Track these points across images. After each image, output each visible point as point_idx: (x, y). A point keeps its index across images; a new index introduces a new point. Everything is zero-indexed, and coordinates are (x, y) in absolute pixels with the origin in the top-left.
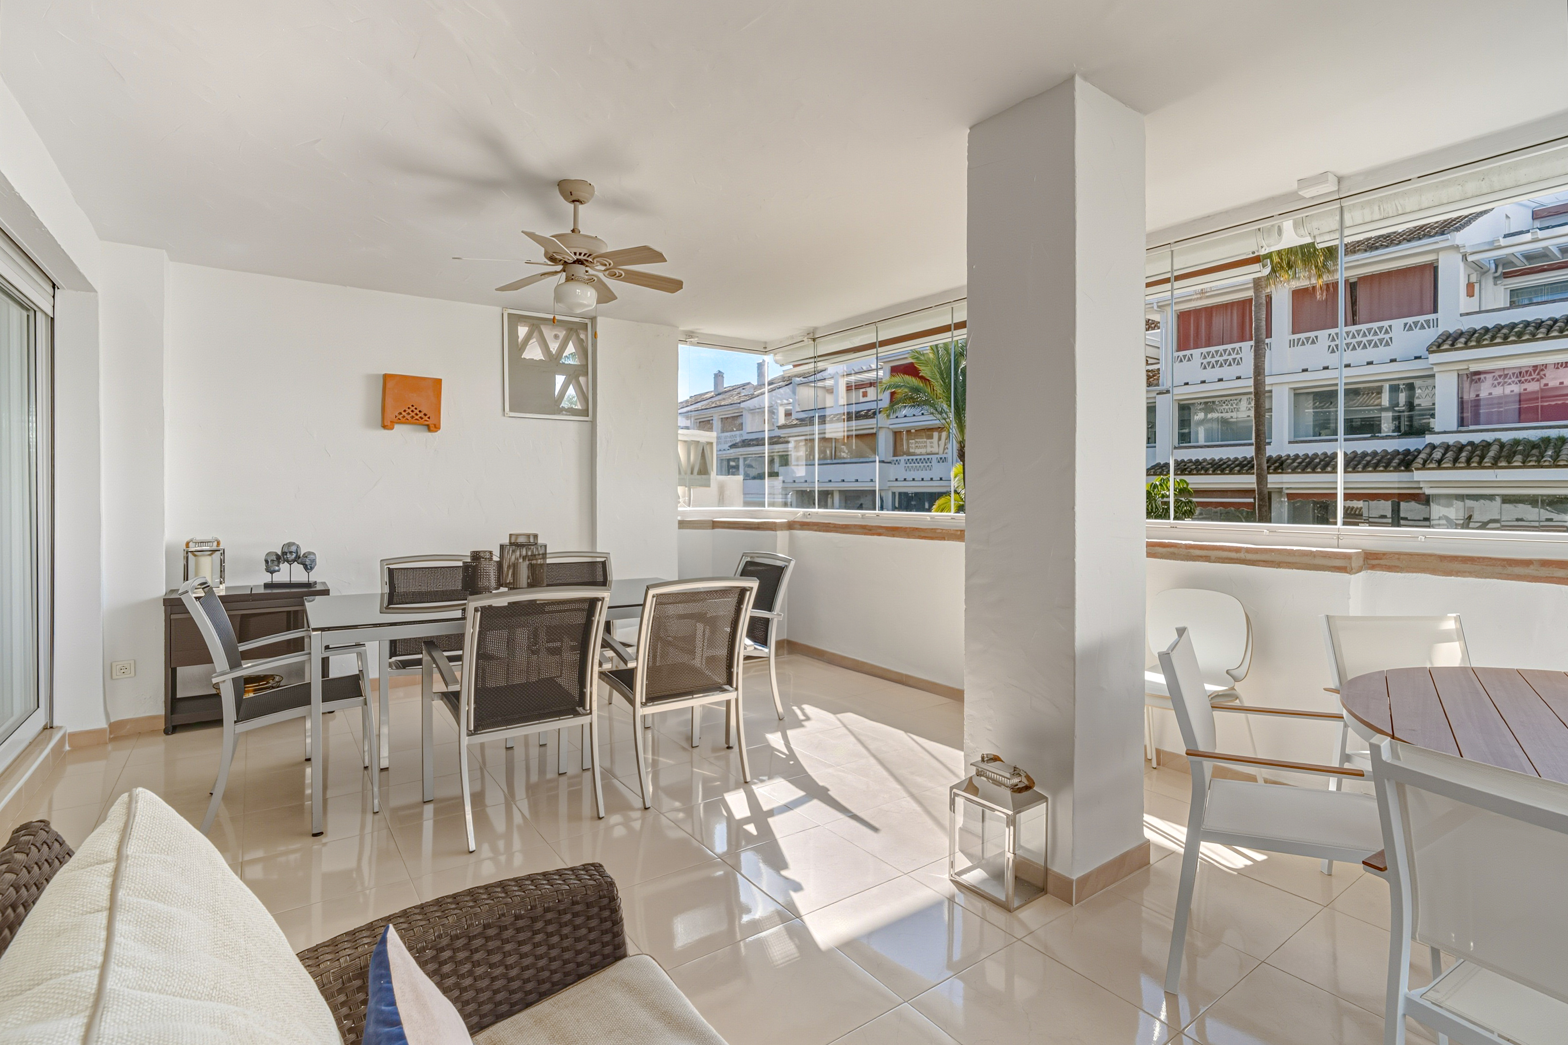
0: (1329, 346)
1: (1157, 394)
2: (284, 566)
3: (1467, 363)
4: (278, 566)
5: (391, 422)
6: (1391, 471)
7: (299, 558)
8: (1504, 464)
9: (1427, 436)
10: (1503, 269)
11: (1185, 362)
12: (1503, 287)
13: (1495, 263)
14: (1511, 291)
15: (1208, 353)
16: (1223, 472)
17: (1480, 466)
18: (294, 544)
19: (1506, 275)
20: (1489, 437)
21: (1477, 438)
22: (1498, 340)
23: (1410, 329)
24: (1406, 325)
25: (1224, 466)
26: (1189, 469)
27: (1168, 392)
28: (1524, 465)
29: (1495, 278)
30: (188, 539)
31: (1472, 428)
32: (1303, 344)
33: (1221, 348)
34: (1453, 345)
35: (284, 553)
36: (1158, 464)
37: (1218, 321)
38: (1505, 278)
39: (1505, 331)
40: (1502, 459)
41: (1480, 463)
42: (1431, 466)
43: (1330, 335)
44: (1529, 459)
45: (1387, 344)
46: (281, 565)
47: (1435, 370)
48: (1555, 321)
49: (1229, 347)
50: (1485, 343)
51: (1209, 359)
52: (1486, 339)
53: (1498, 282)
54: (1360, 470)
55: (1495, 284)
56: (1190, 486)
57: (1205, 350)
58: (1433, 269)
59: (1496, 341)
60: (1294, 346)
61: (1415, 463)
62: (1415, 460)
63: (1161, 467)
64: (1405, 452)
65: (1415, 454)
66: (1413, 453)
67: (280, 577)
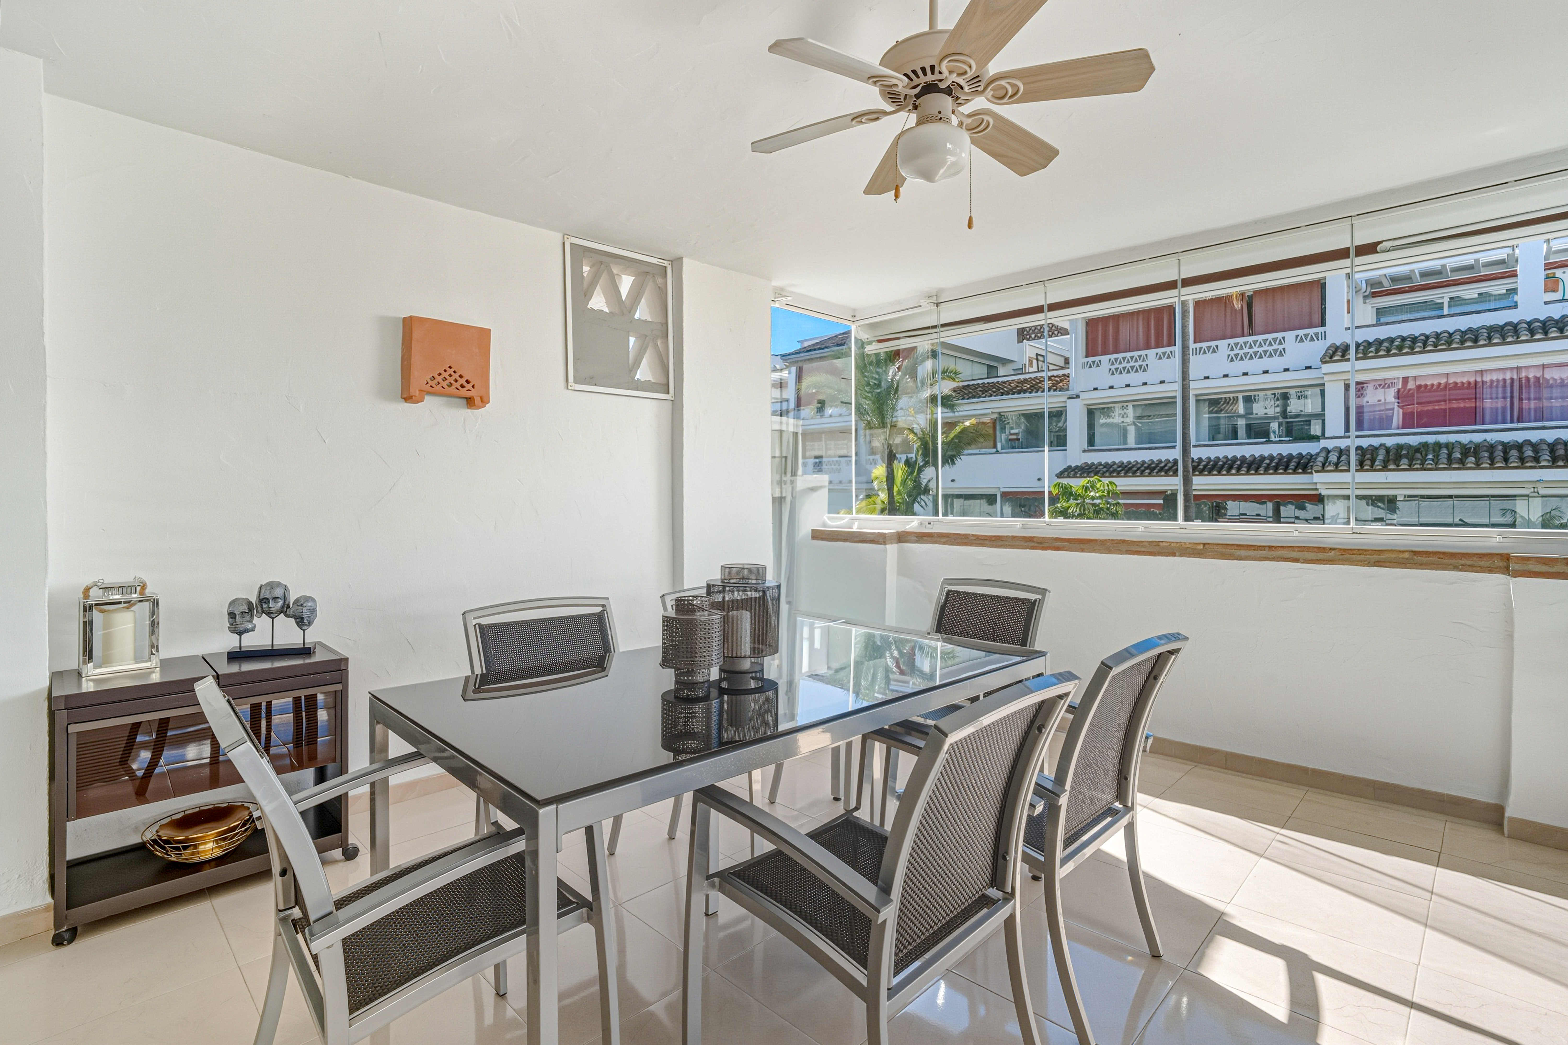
0: (1229, 356)
1: (1069, 398)
2: (262, 622)
3: (1354, 373)
4: (251, 621)
5: (421, 391)
6: (1289, 474)
7: (288, 607)
8: (1392, 467)
9: (1321, 441)
10: (1371, 289)
11: (1094, 368)
12: (1370, 306)
13: (1366, 282)
14: (1377, 309)
15: (1116, 359)
16: (1134, 475)
17: (1372, 469)
18: (279, 584)
19: (1374, 295)
20: (1376, 442)
21: (1365, 443)
22: (1382, 353)
23: (1301, 341)
24: (1297, 336)
25: (1135, 469)
26: (1101, 472)
27: (1078, 396)
28: (1411, 468)
29: (1365, 297)
30: (89, 581)
31: (1358, 433)
32: (1205, 353)
33: (1128, 355)
34: (1343, 356)
35: (262, 601)
36: (1070, 467)
37: (1125, 330)
38: (1373, 297)
39: (1386, 344)
40: (1391, 462)
41: (1372, 466)
42: (1329, 468)
43: (1229, 344)
44: (1414, 462)
45: (1281, 355)
46: (256, 620)
47: (1325, 380)
48: (1427, 337)
49: (1136, 354)
50: (1370, 355)
51: (1117, 366)
52: (1372, 352)
53: (1367, 301)
54: (1262, 472)
55: (1365, 303)
56: (1118, 488)
57: (1113, 357)
58: (1321, 285)
59: (1380, 354)
60: (1196, 354)
61: (1312, 466)
62: (1311, 464)
63: (1073, 470)
64: (1300, 456)
65: (1311, 458)
66: (1309, 457)
67: (253, 640)
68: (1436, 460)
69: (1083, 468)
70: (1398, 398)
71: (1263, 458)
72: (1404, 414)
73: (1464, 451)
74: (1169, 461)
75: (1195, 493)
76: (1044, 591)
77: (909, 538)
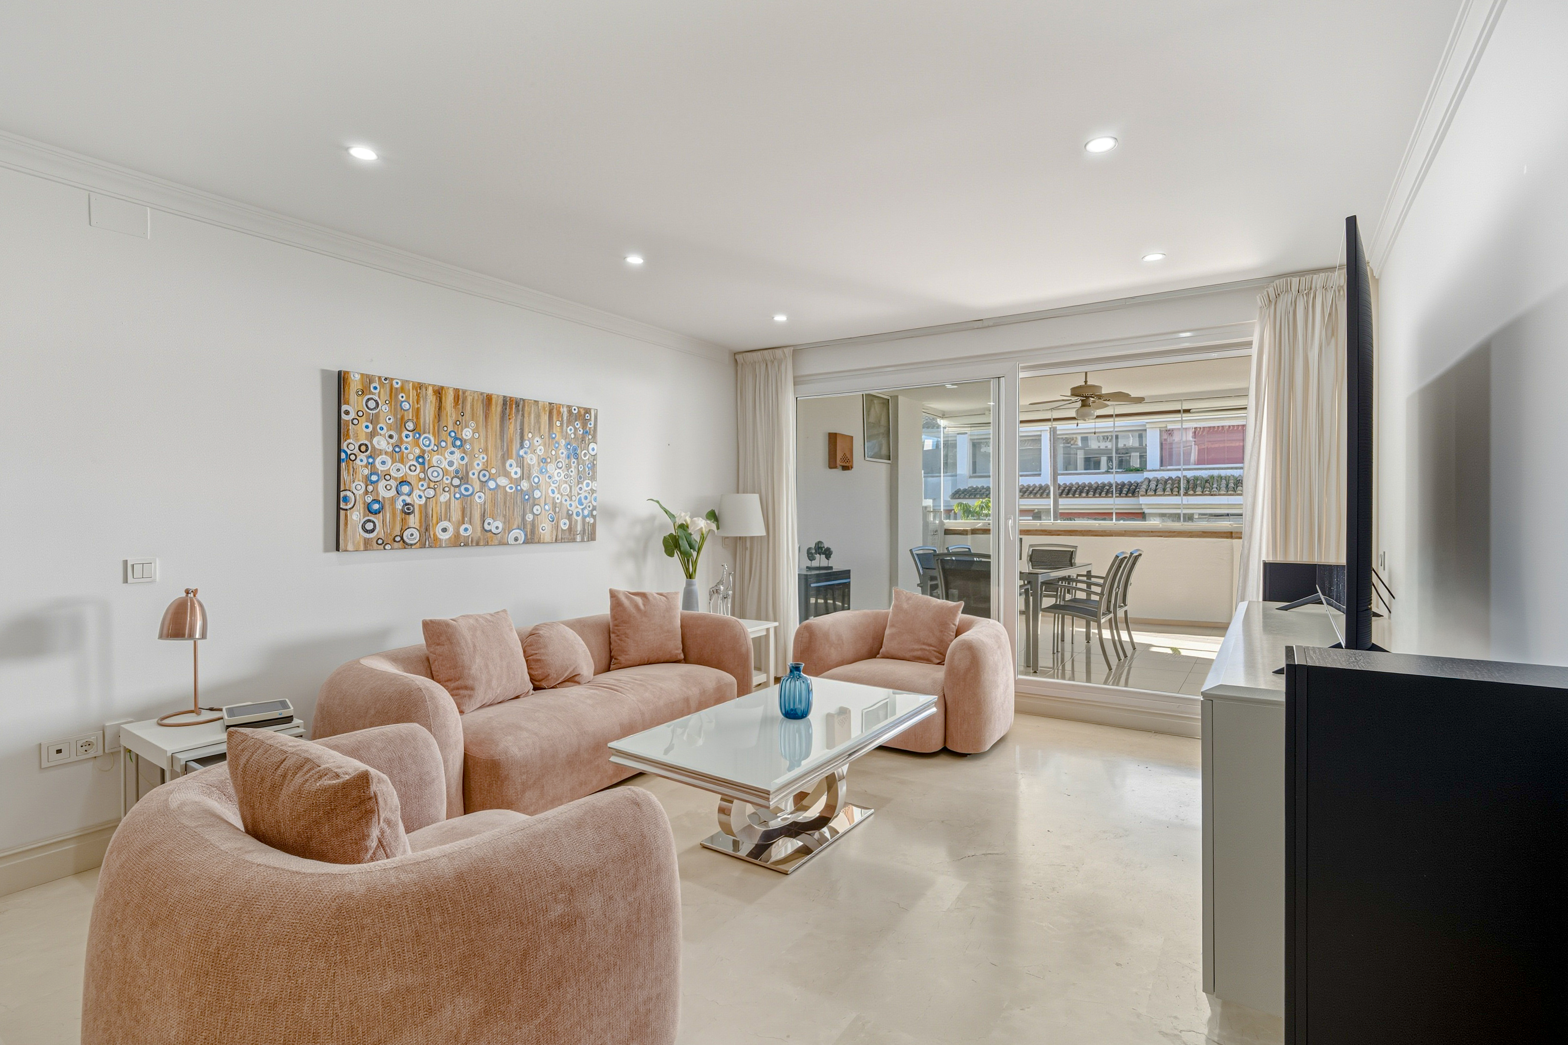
3: (1166, 423)
5: (836, 465)
6: (1123, 497)
8: (1189, 493)
9: (1144, 473)
17: (1179, 494)
20: (1182, 475)
21: (1174, 475)
28: (1203, 494)
31: (1169, 467)
35: (817, 548)
40: (1190, 490)
42: (1150, 494)
44: (1205, 490)
47: (1147, 427)
61: (1138, 491)
62: (1138, 490)
63: (963, 493)
64: (1130, 484)
65: (1137, 485)
66: (1136, 485)
67: (815, 564)
68: (1219, 489)
69: (970, 491)
70: (1195, 438)
71: (1104, 485)
72: (1199, 450)
73: (1235, 481)
74: (1036, 487)
75: (1060, 511)
76: (1076, 547)
77: (977, 532)
